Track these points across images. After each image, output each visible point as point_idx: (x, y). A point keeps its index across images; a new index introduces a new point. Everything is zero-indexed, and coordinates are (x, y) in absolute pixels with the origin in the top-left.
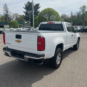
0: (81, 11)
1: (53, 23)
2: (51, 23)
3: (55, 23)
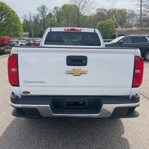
0: (40, 13)
1: (78, 30)
2: (74, 30)
3: (82, 31)
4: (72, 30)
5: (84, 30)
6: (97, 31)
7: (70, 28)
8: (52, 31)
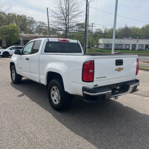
2: (65, 40)
4: (64, 40)
5: (71, 41)
6: (79, 42)
7: (63, 39)
8: (50, 41)
